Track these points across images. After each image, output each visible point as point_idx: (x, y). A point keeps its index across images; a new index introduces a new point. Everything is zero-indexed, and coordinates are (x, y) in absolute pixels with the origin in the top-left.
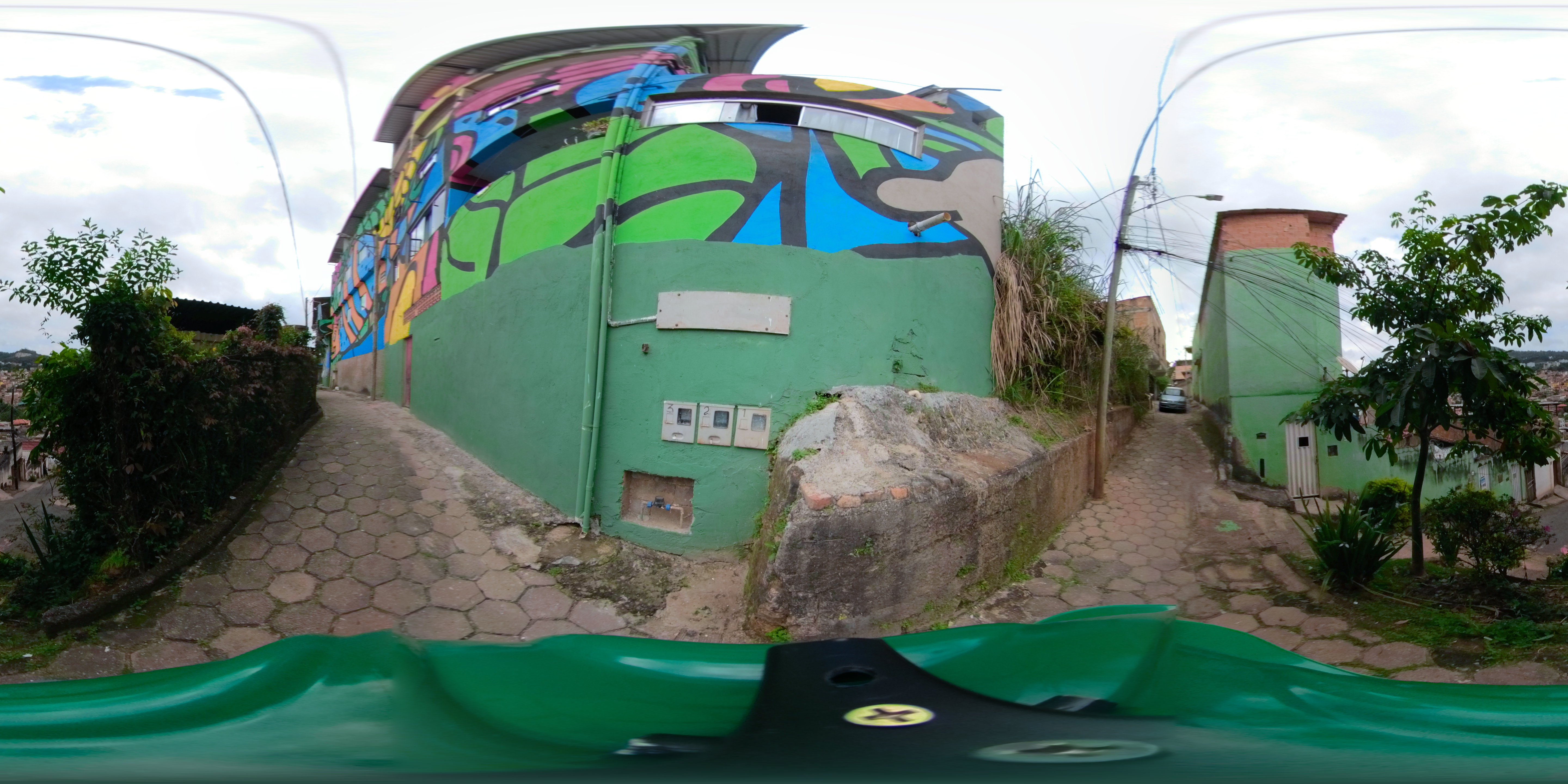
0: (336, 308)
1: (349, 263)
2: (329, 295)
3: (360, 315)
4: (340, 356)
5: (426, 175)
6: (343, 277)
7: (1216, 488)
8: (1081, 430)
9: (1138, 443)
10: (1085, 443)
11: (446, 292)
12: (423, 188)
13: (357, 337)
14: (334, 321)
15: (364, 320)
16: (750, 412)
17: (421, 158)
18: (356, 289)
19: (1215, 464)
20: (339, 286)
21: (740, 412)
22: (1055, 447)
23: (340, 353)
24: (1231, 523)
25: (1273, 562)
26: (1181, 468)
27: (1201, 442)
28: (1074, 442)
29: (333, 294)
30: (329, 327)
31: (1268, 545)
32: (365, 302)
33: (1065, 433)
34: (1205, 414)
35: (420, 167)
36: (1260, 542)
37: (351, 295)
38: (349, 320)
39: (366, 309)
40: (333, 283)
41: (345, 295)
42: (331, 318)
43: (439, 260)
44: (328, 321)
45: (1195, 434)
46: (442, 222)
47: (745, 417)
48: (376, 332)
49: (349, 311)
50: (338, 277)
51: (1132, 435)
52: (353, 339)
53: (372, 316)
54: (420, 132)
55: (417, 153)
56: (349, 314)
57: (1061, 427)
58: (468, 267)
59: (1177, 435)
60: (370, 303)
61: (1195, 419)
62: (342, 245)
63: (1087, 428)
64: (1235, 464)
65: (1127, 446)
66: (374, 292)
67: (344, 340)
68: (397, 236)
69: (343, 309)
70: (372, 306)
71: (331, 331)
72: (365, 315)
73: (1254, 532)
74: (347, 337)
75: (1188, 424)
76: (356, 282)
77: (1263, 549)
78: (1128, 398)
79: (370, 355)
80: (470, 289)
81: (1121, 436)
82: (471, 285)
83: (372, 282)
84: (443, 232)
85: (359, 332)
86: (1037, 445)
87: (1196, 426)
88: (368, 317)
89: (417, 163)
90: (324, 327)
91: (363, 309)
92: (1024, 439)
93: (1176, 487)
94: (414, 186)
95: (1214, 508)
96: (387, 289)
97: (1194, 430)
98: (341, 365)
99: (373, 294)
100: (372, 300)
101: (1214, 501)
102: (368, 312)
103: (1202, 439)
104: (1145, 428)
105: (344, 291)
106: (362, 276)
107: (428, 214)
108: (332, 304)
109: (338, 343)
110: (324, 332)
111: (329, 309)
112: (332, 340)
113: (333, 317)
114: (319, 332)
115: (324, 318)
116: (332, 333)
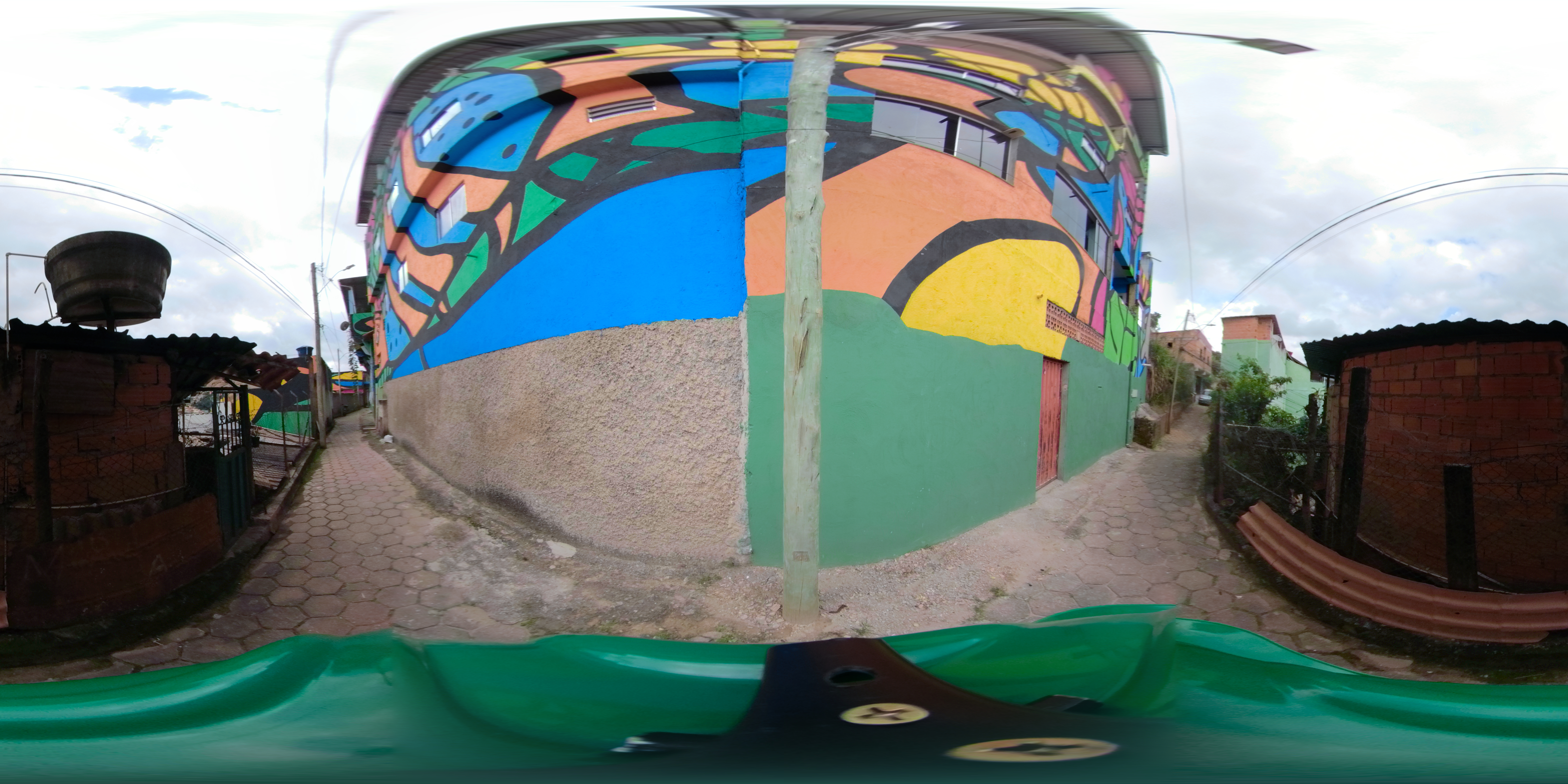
4: (388, 371)
14: (375, 308)
23: (388, 365)
30: (369, 323)
42: (369, 307)
44: (366, 315)
71: (372, 329)
90: (362, 324)
109: (388, 344)
110: (361, 333)
111: (366, 293)
112: (375, 346)
113: (372, 304)
114: (354, 334)
115: (359, 311)
116: (373, 333)
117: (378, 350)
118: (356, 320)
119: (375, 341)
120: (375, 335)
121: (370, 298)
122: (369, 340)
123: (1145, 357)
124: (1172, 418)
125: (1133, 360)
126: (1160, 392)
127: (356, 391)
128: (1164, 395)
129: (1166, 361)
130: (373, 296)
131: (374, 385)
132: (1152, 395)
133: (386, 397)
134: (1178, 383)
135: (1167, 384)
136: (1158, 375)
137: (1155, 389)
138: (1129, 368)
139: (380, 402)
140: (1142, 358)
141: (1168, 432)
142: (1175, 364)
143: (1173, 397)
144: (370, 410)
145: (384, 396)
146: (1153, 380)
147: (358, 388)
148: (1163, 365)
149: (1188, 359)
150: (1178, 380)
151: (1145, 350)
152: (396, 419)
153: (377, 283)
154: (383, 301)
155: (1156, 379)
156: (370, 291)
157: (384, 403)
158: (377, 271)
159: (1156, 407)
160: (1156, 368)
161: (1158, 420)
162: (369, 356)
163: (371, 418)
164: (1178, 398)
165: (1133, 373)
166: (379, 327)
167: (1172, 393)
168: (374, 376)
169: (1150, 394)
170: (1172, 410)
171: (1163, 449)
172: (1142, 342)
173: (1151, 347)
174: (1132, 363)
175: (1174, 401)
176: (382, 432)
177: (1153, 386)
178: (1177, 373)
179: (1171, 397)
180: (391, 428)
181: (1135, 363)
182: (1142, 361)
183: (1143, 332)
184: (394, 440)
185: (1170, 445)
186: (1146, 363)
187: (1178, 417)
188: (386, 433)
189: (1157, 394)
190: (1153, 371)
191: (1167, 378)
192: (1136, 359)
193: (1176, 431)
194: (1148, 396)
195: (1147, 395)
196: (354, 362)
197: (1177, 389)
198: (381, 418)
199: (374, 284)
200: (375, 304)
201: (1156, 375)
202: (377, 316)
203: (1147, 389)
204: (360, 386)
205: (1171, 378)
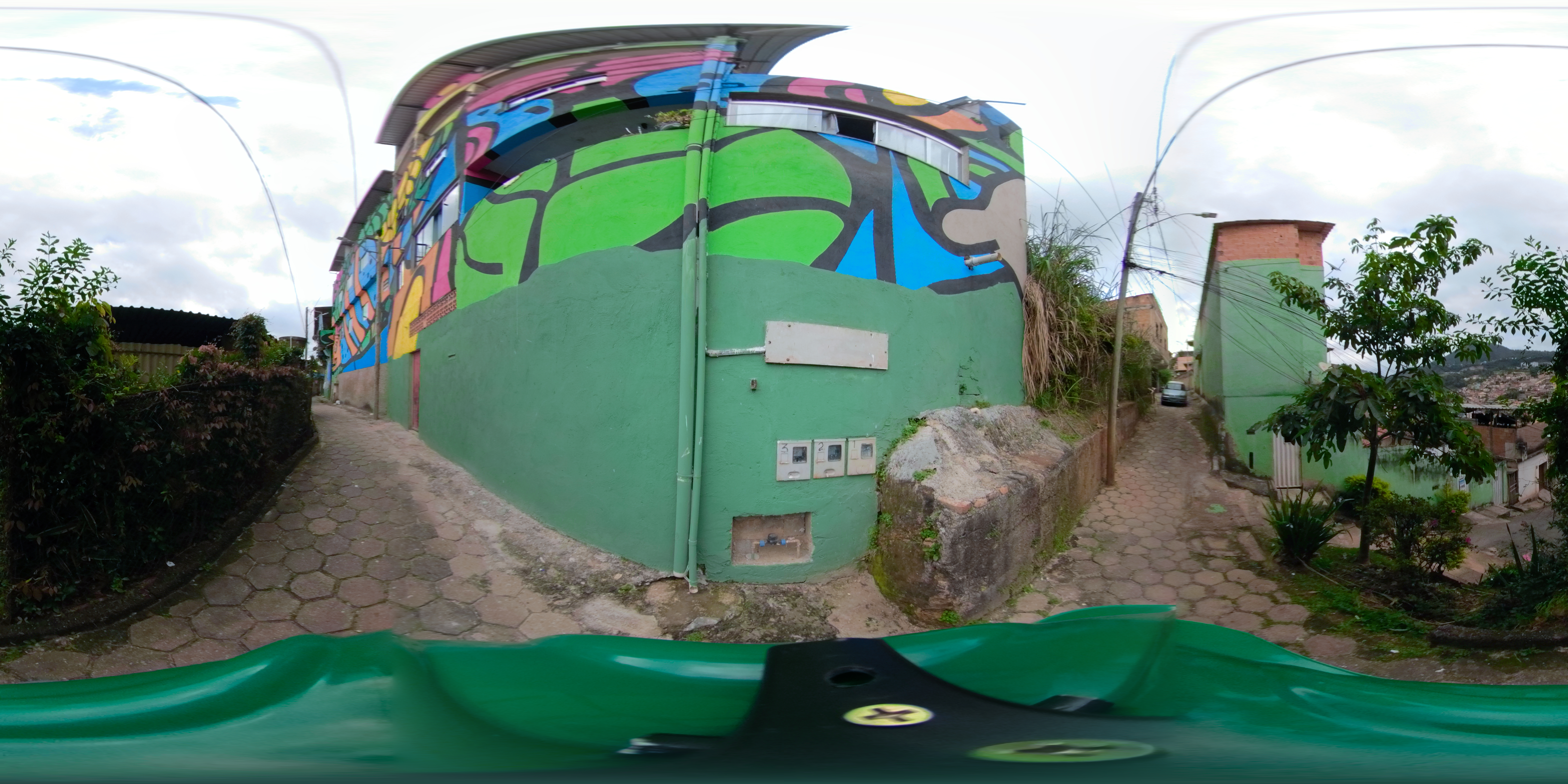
0: (337, 318)
1: (351, 270)
2: (330, 304)
3: (361, 326)
4: (341, 368)
5: (433, 173)
6: (345, 286)
7: (1210, 477)
8: (1095, 428)
9: (1142, 436)
10: (1099, 439)
11: (463, 300)
12: (430, 186)
13: (358, 348)
14: (336, 331)
15: (366, 331)
16: (860, 442)
17: (426, 158)
18: (358, 298)
19: (1210, 456)
20: (341, 295)
21: (851, 444)
22: (1078, 445)
23: (341, 365)
24: (1219, 506)
25: (1245, 538)
26: (1180, 459)
27: (1198, 435)
28: (1091, 439)
29: (334, 303)
30: (331, 337)
31: (1245, 525)
32: (368, 312)
33: (1083, 431)
34: (1204, 408)
35: (426, 165)
36: (1240, 522)
37: (353, 304)
38: (351, 330)
39: (368, 320)
40: (335, 292)
41: (346, 305)
42: (332, 329)
43: (453, 262)
44: (329, 332)
45: (1194, 428)
46: (456, 219)
47: (854, 448)
48: (379, 345)
49: (351, 321)
50: (339, 286)
51: (1137, 428)
52: (354, 351)
53: (375, 327)
54: (425, 132)
55: (423, 151)
56: (350, 324)
57: (1079, 427)
58: (494, 269)
59: (1177, 428)
60: (373, 313)
61: (1195, 413)
62: (344, 253)
63: (1099, 425)
64: (1227, 454)
65: (1133, 439)
66: (377, 301)
67: (345, 352)
68: (401, 240)
69: (345, 320)
70: (375, 316)
71: (332, 341)
72: (366, 326)
73: (1237, 514)
74: (349, 348)
75: (1188, 418)
76: (358, 290)
77: (1241, 528)
78: (1132, 394)
79: (373, 369)
80: (496, 296)
81: (1126, 430)
82: (498, 291)
83: (374, 291)
84: (458, 231)
85: (361, 344)
86: (1065, 444)
87: (1196, 420)
88: (370, 328)
89: (422, 161)
90: (326, 338)
91: (365, 319)
92: (1054, 439)
93: (1176, 476)
94: (420, 185)
95: (1207, 494)
96: (391, 297)
97: (1193, 423)
98: (343, 378)
99: (375, 303)
100: (375, 310)
101: (1207, 488)
102: (370, 322)
103: (1200, 432)
104: (1148, 422)
105: (345, 300)
106: (364, 283)
107: (437, 212)
108: (334, 314)
109: (339, 355)
110: (325, 343)
111: (329, 319)
112: (334, 352)
113: (334, 327)
115: (325, 329)
116: (331, 344)
117: (335, 356)
118: (322, 335)
119: (334, 350)
120: (334, 346)
121: (333, 325)
122: (331, 348)
131: (330, 376)
154: (340, 330)
158: (338, 313)
162: (328, 357)
166: (336, 343)
202: (336, 337)
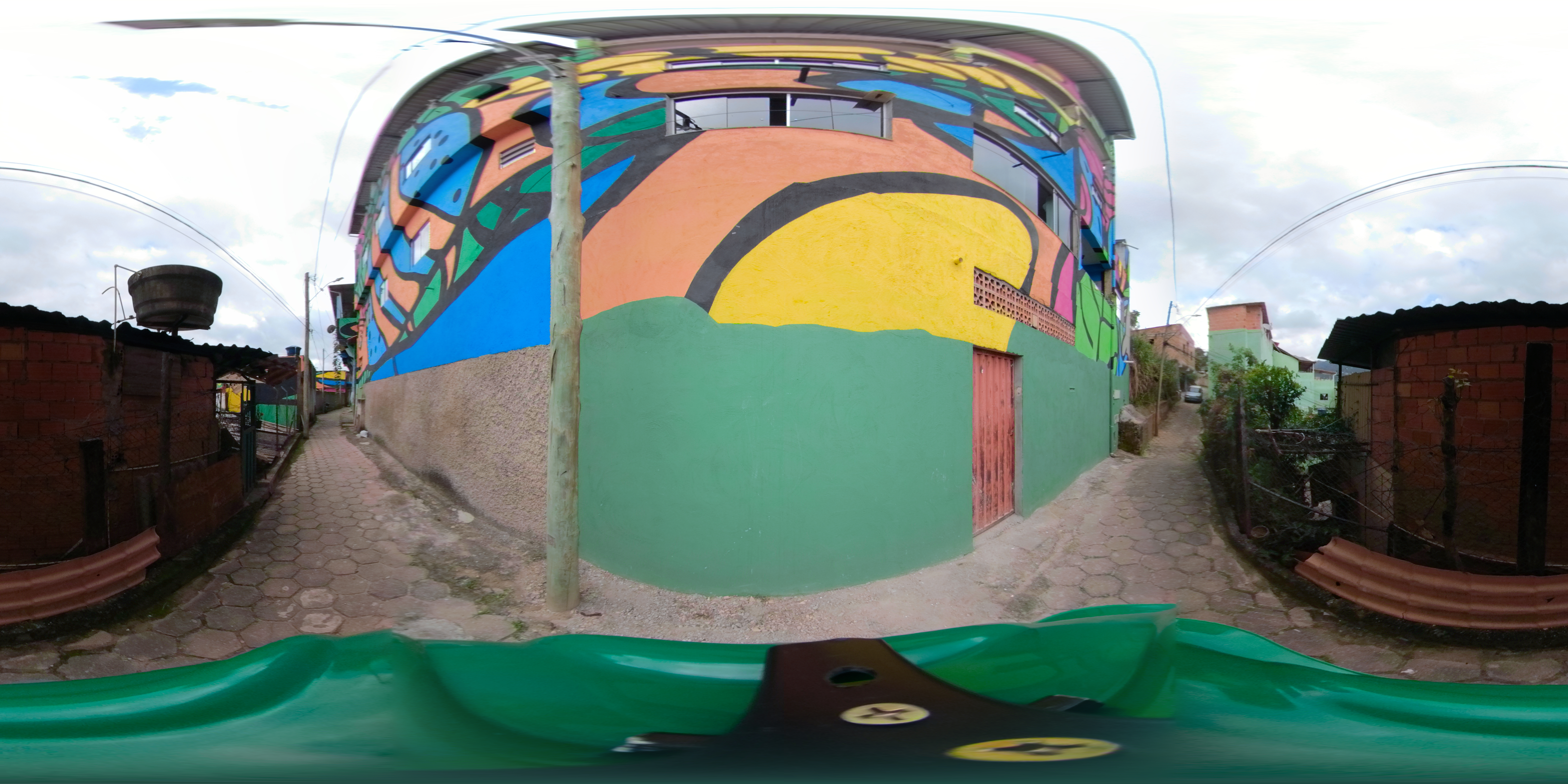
4: (368, 374)
13: (403, 328)
14: (360, 316)
23: (370, 367)
30: (354, 328)
41: (379, 258)
42: (354, 314)
44: (352, 315)
52: (392, 334)
67: (376, 345)
69: (373, 290)
71: (356, 333)
90: (347, 329)
105: (373, 255)
108: (356, 290)
109: (369, 350)
110: (346, 336)
111: (353, 300)
112: (358, 349)
113: (358, 311)
114: (339, 337)
115: (345, 316)
116: (357, 337)
117: (360, 354)
118: (342, 325)
119: (358, 345)
120: (359, 340)
121: (356, 306)
122: (353, 343)
123: (1126, 354)
124: (1159, 418)
125: (1113, 356)
126: (1144, 392)
127: (338, 389)
128: (1149, 395)
129: (1149, 356)
130: (359, 304)
131: (355, 386)
132: (1136, 395)
133: (365, 397)
134: (1164, 381)
135: (1153, 381)
136: (1142, 372)
137: (1139, 388)
138: (1108, 365)
139: (359, 401)
140: (1123, 355)
141: (1156, 435)
142: (1159, 360)
143: (1160, 395)
144: (350, 410)
145: (363, 396)
146: (1137, 379)
147: (340, 387)
148: (1147, 361)
149: (1171, 354)
150: (1163, 377)
151: (1126, 345)
152: (371, 417)
153: (363, 293)
154: (367, 310)
155: (1140, 377)
156: (356, 300)
157: (362, 402)
158: (363, 283)
159: (1141, 408)
160: (1139, 365)
161: (1145, 423)
162: (353, 358)
163: (351, 417)
164: (1164, 397)
165: (1114, 371)
166: (362, 333)
167: (1158, 391)
168: (356, 377)
169: (1134, 395)
170: (1159, 410)
171: (1153, 455)
172: (1122, 337)
173: (1132, 342)
174: (1112, 359)
175: (1161, 400)
176: (358, 429)
177: (1137, 384)
178: (1162, 370)
179: (1157, 396)
180: (367, 424)
181: (1115, 359)
182: (1123, 358)
183: (1123, 326)
184: (369, 435)
185: (1159, 450)
186: (1128, 360)
187: (1165, 417)
188: (363, 428)
189: (1141, 394)
190: (1136, 369)
191: (1152, 375)
192: (1117, 355)
193: (1165, 432)
194: (1132, 397)
195: (1130, 395)
196: (338, 363)
197: (1163, 387)
198: (359, 416)
199: (360, 294)
200: (361, 312)
201: (1140, 373)
202: (361, 323)
203: (1130, 388)
204: (342, 386)
205: (1156, 375)
